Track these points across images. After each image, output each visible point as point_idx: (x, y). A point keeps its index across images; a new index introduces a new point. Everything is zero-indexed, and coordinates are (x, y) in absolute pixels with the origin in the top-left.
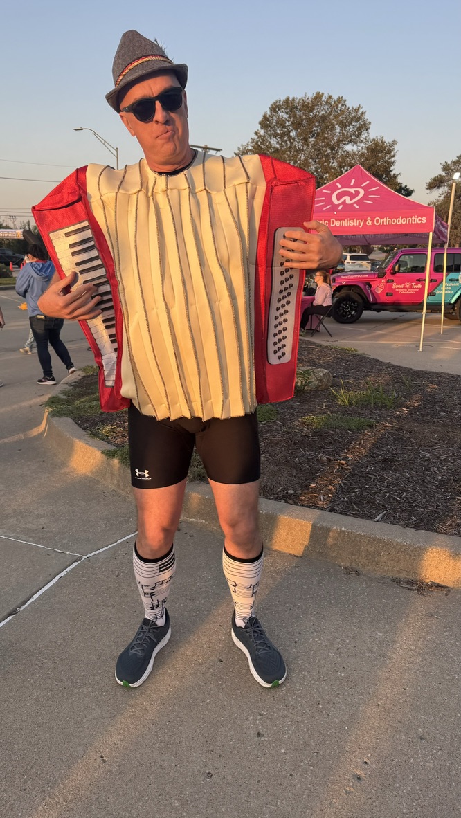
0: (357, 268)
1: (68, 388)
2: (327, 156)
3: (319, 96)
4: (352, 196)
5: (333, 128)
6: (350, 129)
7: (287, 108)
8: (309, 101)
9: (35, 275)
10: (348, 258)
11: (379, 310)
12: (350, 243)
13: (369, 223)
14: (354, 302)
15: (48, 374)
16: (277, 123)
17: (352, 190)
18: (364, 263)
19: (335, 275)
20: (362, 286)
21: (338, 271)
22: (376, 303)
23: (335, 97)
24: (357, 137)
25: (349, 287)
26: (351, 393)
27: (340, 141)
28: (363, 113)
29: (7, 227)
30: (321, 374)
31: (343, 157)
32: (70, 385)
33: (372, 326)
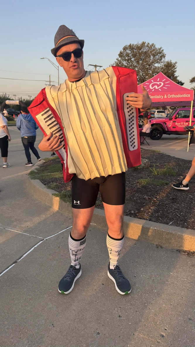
0: (160, 116)
1: (38, 167)
2: (147, 69)
3: (144, 43)
4: (158, 86)
5: (150, 57)
6: (157, 57)
7: (130, 49)
8: (140, 45)
9: (23, 120)
10: (156, 112)
11: (169, 134)
12: (157, 106)
13: (166, 97)
14: (159, 130)
15: (30, 161)
16: (126, 55)
17: (158, 83)
18: (163, 114)
19: (151, 119)
20: (162, 124)
21: (152, 118)
22: (168, 131)
23: (151, 44)
24: (160, 60)
25: (157, 124)
26: (158, 170)
27: (152, 62)
28: (162, 50)
29: (12, 100)
30: (145, 162)
31: (154, 69)
32: (38, 166)
33: (167, 141)
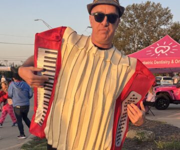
0: (167, 83)
1: (31, 140)
2: (152, 31)
3: (148, 3)
4: (164, 50)
5: (155, 18)
6: (163, 18)
7: (133, 9)
8: (144, 5)
9: (15, 88)
10: (162, 79)
11: (177, 104)
12: (163, 72)
13: (173, 62)
14: (165, 99)
15: (22, 134)
16: (129, 16)
17: (165, 47)
18: (170, 81)
19: (156, 87)
20: (169, 92)
22: (176, 100)
23: (156, 3)
24: (167, 22)
25: (163, 92)
26: (164, 143)
27: (158, 24)
28: (169, 11)
29: (4, 66)
30: (150, 134)
31: (159, 31)
33: (173, 111)
